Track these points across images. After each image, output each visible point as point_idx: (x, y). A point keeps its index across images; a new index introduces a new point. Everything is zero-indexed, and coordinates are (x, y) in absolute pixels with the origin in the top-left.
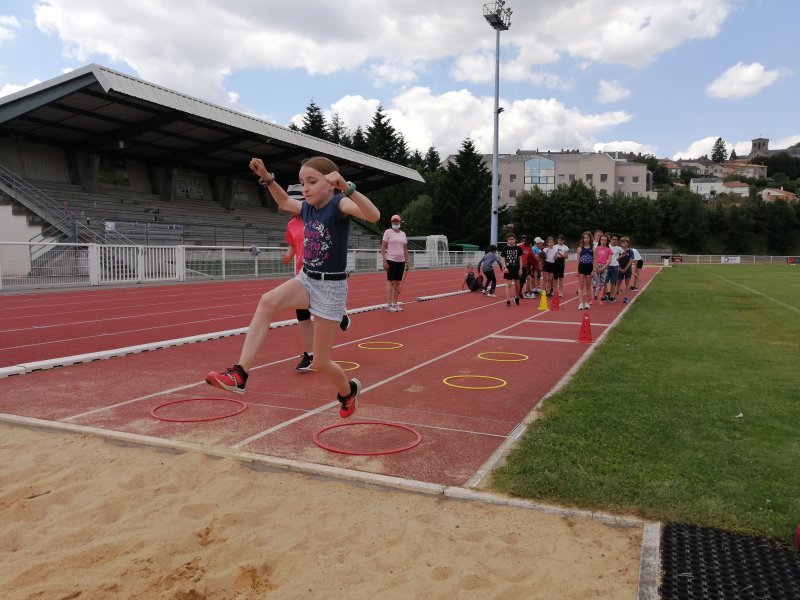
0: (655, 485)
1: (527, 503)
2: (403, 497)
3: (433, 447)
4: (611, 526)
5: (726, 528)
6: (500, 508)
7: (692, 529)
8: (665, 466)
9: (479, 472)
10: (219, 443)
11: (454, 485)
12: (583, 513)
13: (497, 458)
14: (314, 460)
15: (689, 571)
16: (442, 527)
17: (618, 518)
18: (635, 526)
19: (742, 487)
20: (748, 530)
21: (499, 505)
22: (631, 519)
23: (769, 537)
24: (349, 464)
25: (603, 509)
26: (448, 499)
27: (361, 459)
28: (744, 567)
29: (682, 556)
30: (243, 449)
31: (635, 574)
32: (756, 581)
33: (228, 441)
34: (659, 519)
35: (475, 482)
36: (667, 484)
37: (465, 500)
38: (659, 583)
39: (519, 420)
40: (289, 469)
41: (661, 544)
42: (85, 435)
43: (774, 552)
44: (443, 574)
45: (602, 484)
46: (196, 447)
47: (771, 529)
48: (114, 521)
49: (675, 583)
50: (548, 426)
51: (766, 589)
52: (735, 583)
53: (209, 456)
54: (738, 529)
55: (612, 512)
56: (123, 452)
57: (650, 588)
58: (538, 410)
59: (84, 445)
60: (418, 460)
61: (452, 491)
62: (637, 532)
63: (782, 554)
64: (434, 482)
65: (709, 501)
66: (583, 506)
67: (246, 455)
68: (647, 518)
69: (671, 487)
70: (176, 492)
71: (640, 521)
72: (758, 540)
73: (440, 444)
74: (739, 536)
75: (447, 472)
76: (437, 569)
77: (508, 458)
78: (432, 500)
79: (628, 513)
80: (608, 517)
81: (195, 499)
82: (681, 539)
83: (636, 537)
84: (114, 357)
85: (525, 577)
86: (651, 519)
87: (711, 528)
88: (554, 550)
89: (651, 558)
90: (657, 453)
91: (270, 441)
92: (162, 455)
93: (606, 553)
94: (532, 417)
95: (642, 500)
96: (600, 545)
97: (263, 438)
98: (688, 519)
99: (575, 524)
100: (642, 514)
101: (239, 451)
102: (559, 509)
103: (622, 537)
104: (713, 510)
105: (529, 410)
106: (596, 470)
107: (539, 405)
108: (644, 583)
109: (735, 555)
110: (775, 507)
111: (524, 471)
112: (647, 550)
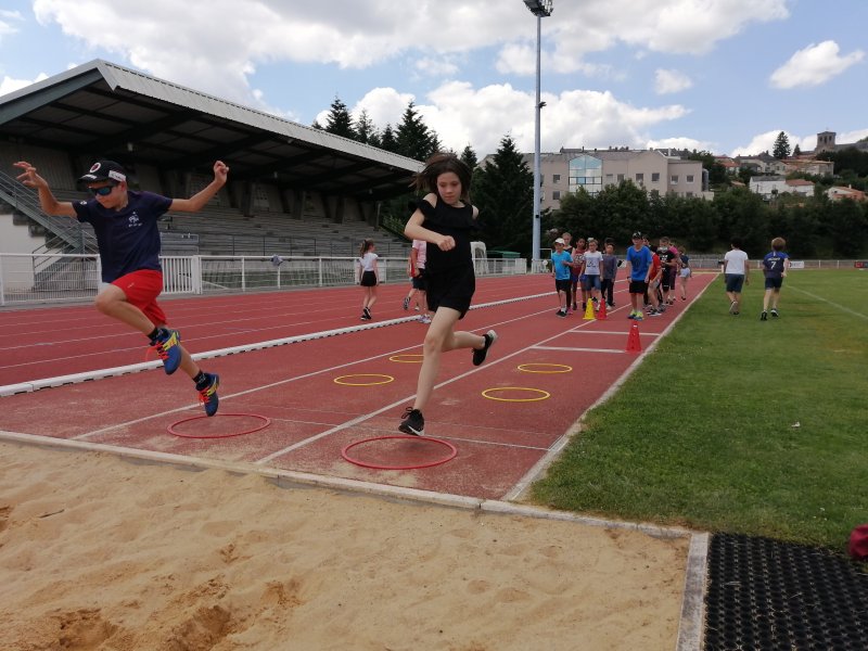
0: (704, 495)
1: (568, 515)
2: (437, 512)
3: (469, 460)
4: (656, 537)
5: (777, 537)
6: (541, 521)
7: (742, 538)
8: (715, 476)
9: (519, 485)
10: (242, 459)
11: (491, 498)
12: (628, 525)
13: (538, 471)
14: (343, 475)
15: (737, 579)
16: (478, 541)
17: (664, 529)
18: (682, 537)
19: (797, 497)
20: (801, 539)
21: (539, 518)
22: (678, 530)
23: (822, 545)
24: (379, 479)
25: (648, 520)
26: (485, 512)
27: (393, 473)
28: (794, 575)
29: (730, 565)
30: (268, 465)
31: (680, 585)
32: (806, 589)
33: (252, 458)
34: (707, 530)
35: (514, 495)
36: (716, 494)
37: (503, 514)
38: (705, 592)
39: (562, 432)
40: (316, 485)
41: (709, 554)
42: (99, 453)
43: (827, 560)
44: (480, 587)
45: (648, 495)
46: (217, 464)
47: (824, 538)
48: (132, 539)
49: (721, 592)
50: (592, 437)
51: (816, 596)
52: (784, 590)
53: (231, 473)
54: (790, 537)
55: (657, 523)
56: (139, 471)
57: (696, 597)
58: (582, 422)
59: (99, 463)
60: (454, 474)
61: (489, 504)
62: (684, 543)
63: (834, 561)
64: (470, 496)
65: (759, 510)
66: (627, 517)
67: (271, 472)
68: (695, 529)
69: (720, 497)
70: (197, 510)
71: (687, 531)
72: (810, 549)
73: (477, 458)
74: (791, 544)
75: (484, 486)
76: (474, 582)
77: (550, 470)
78: (468, 514)
79: (675, 523)
80: (653, 528)
81: (217, 516)
82: (729, 549)
83: (683, 548)
84: (127, 374)
85: (564, 590)
86: (698, 529)
87: (762, 538)
88: (597, 561)
89: (698, 568)
90: (708, 463)
91: (296, 456)
92: (180, 472)
93: (651, 565)
94: (575, 429)
95: (691, 510)
96: (645, 557)
97: (289, 454)
98: (738, 529)
99: (619, 535)
100: (689, 525)
101: (263, 467)
102: (602, 521)
103: (668, 548)
104: (765, 519)
105: (572, 421)
106: (642, 480)
107: (583, 417)
108: (689, 592)
109: (785, 564)
110: (829, 516)
111: (566, 484)
112: (694, 560)
